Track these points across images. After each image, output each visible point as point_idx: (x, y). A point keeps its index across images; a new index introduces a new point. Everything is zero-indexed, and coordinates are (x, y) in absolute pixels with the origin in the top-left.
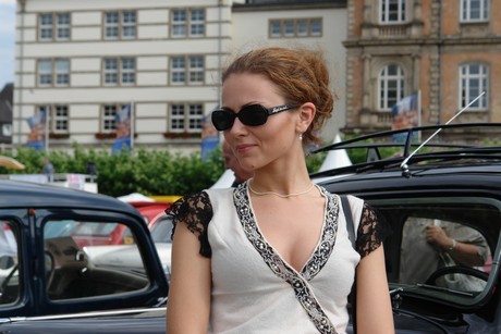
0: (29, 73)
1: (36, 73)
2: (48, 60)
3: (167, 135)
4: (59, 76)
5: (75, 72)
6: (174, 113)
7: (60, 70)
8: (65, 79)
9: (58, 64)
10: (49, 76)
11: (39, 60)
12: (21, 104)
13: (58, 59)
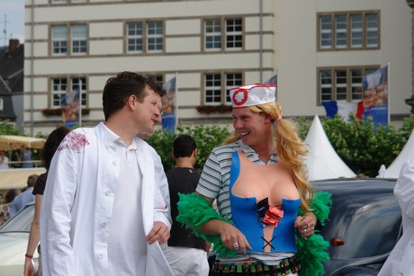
0: (41, 41)
1: (49, 40)
2: (63, 25)
3: (201, 109)
4: (76, 43)
5: (95, 39)
6: (209, 84)
7: (77, 36)
8: (83, 47)
9: (73, 30)
10: (64, 43)
11: (52, 25)
12: (32, 76)
13: (74, 24)
